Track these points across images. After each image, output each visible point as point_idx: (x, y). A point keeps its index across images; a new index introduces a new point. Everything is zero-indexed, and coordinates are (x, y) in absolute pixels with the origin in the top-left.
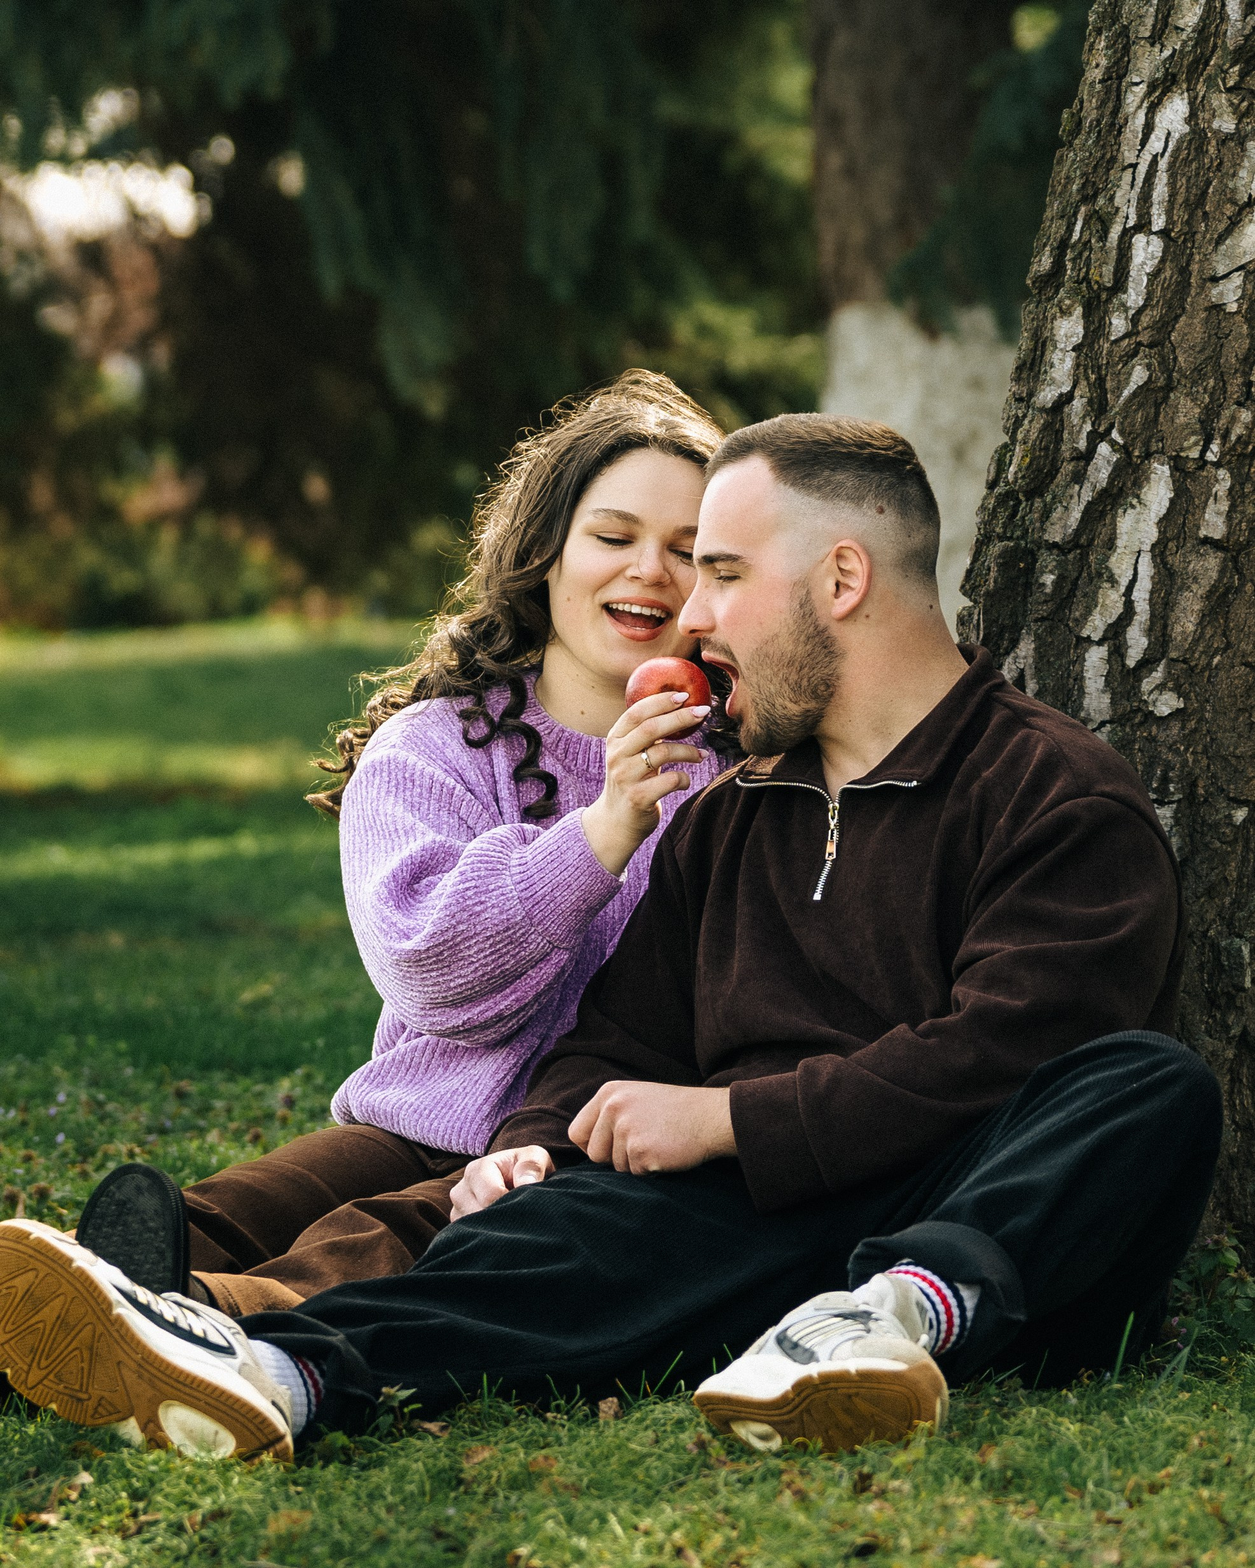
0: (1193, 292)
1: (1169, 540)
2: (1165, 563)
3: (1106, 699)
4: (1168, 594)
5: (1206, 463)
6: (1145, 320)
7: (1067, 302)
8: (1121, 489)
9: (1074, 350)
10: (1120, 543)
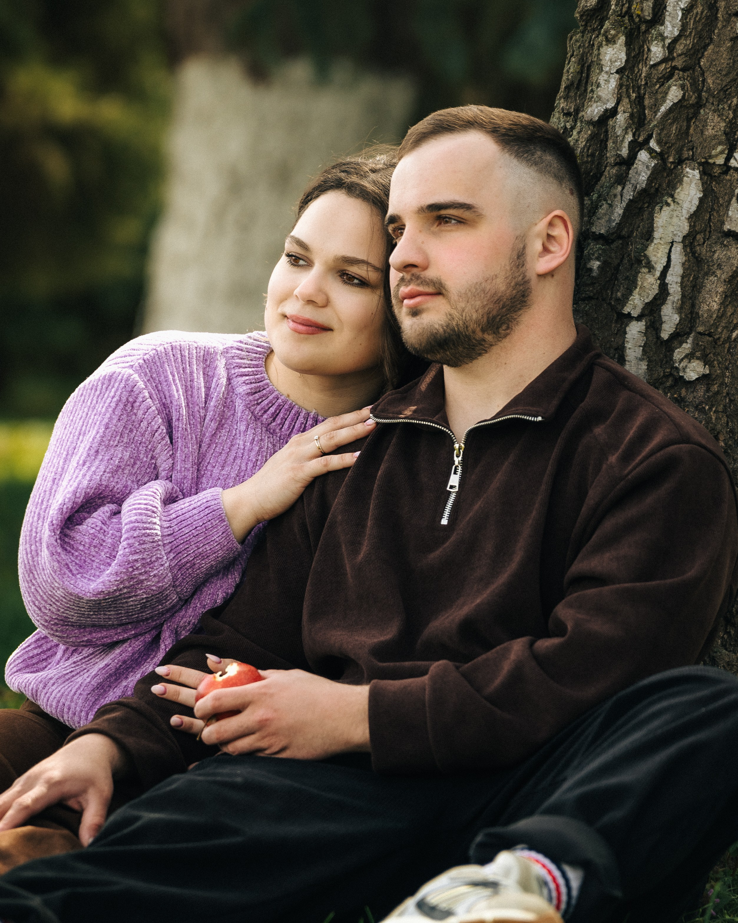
0: (720, 25)
1: (698, 233)
2: (693, 253)
3: (644, 366)
4: (696, 278)
5: (729, 168)
6: (680, 48)
7: (613, 32)
8: (657, 190)
9: (617, 72)
10: (656, 235)
